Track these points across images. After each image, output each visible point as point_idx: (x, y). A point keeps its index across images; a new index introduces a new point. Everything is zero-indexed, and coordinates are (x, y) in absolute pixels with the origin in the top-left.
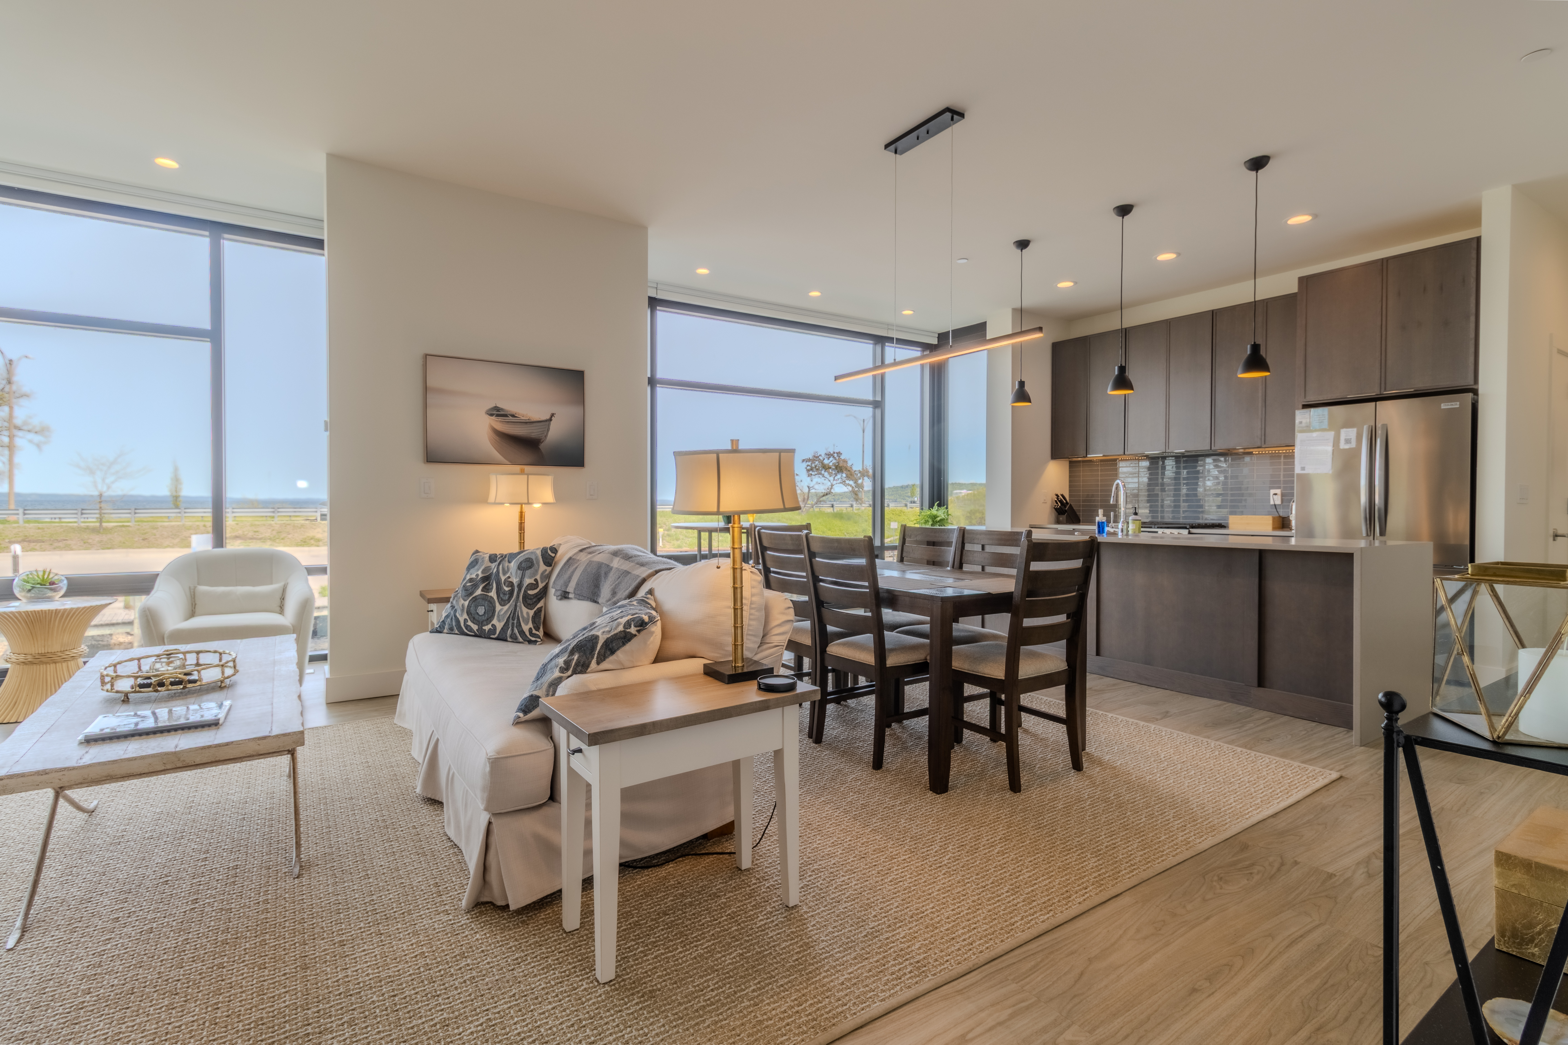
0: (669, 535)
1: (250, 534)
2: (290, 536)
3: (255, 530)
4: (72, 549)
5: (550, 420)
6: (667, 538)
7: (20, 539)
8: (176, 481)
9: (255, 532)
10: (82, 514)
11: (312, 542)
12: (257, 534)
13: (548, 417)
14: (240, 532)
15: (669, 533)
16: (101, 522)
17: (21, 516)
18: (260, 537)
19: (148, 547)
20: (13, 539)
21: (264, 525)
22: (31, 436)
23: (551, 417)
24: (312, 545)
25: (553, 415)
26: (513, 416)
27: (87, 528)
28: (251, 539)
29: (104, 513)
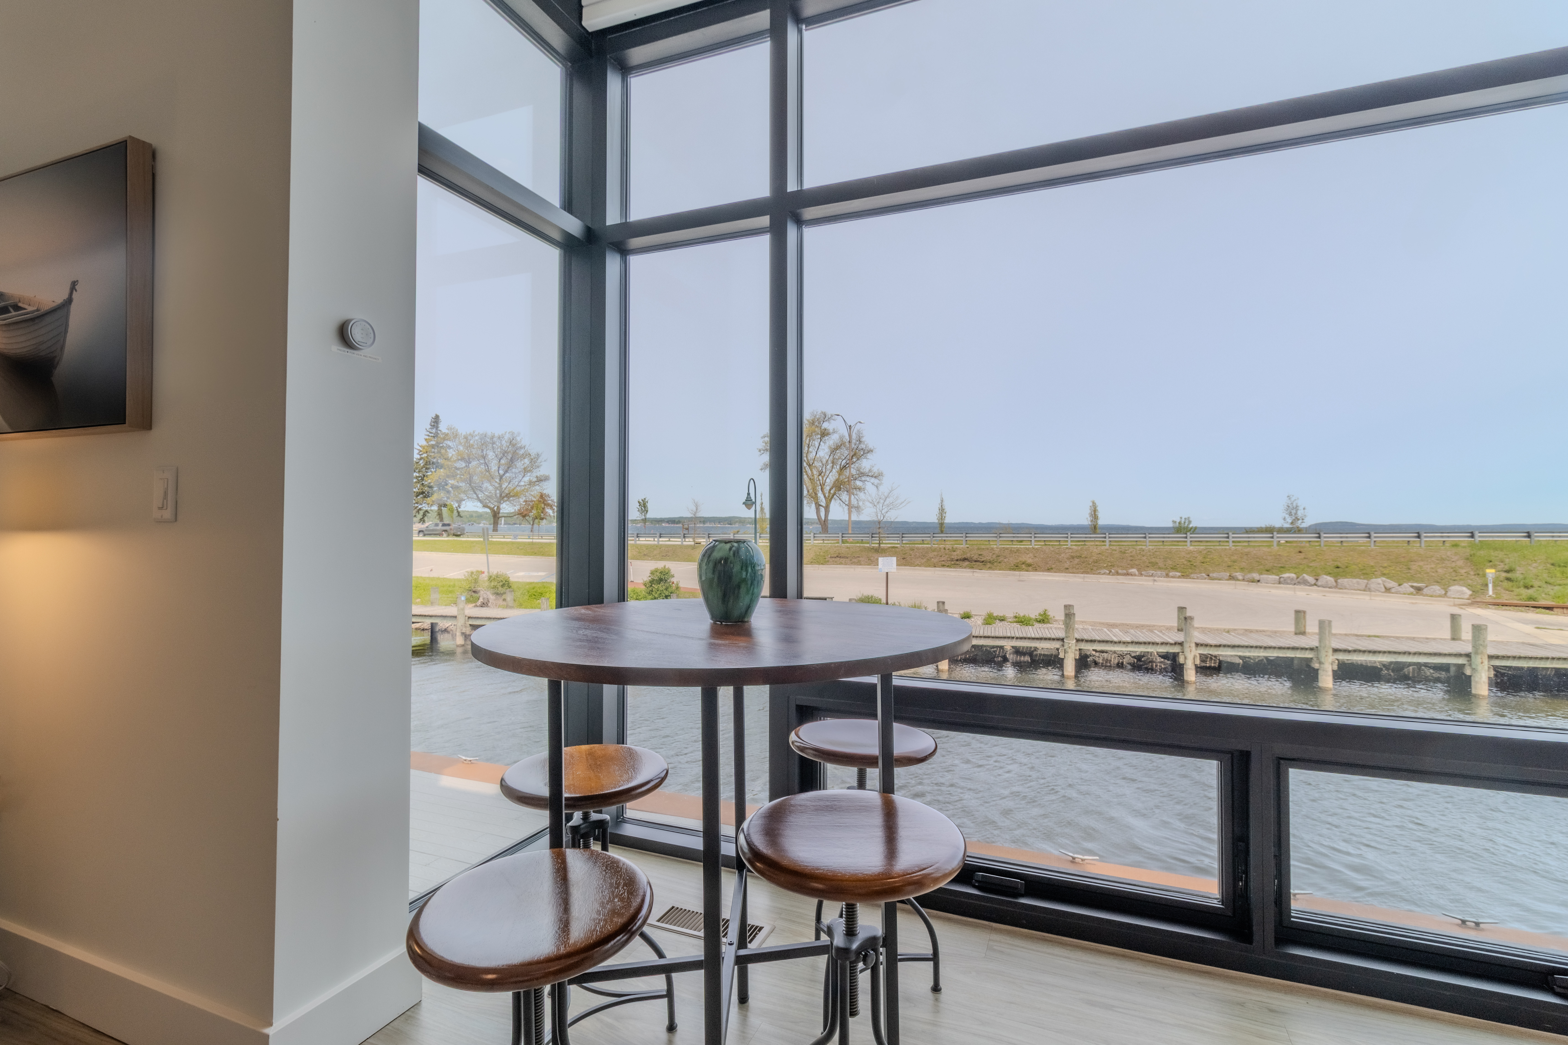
0: (1508, 579)
1: (975, 558)
2: (1006, 560)
3: (980, 553)
4: (861, 565)
5: (69, 301)
6: (1506, 584)
7: (835, 555)
8: (942, 511)
9: (979, 555)
10: (872, 537)
11: (1023, 566)
12: (981, 557)
13: (65, 296)
14: (968, 555)
15: (1509, 575)
16: (879, 544)
17: (840, 538)
18: (983, 560)
19: (905, 565)
20: (832, 556)
21: (988, 549)
22: (873, 480)
23: (71, 294)
24: (1022, 570)
25: (74, 286)
26: (17, 308)
27: (873, 548)
28: (976, 561)
29: (882, 537)
